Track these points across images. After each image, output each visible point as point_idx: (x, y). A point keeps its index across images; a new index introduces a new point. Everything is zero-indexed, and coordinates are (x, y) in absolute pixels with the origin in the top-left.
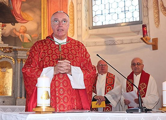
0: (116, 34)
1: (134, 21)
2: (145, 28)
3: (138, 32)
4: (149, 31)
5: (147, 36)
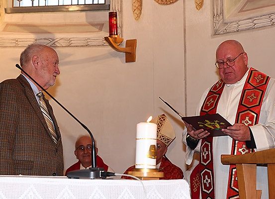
1: (94, 3)
2: (115, 18)
3: (100, 26)
4: (122, 25)
5: (117, 34)
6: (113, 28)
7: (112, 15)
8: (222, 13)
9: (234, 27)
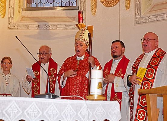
0: (51, 18)
2: (81, 14)
3: (74, 18)
4: (85, 17)
5: (82, 23)
6: (80, 19)
7: (80, 12)
8: (140, 12)
9: (146, 20)
